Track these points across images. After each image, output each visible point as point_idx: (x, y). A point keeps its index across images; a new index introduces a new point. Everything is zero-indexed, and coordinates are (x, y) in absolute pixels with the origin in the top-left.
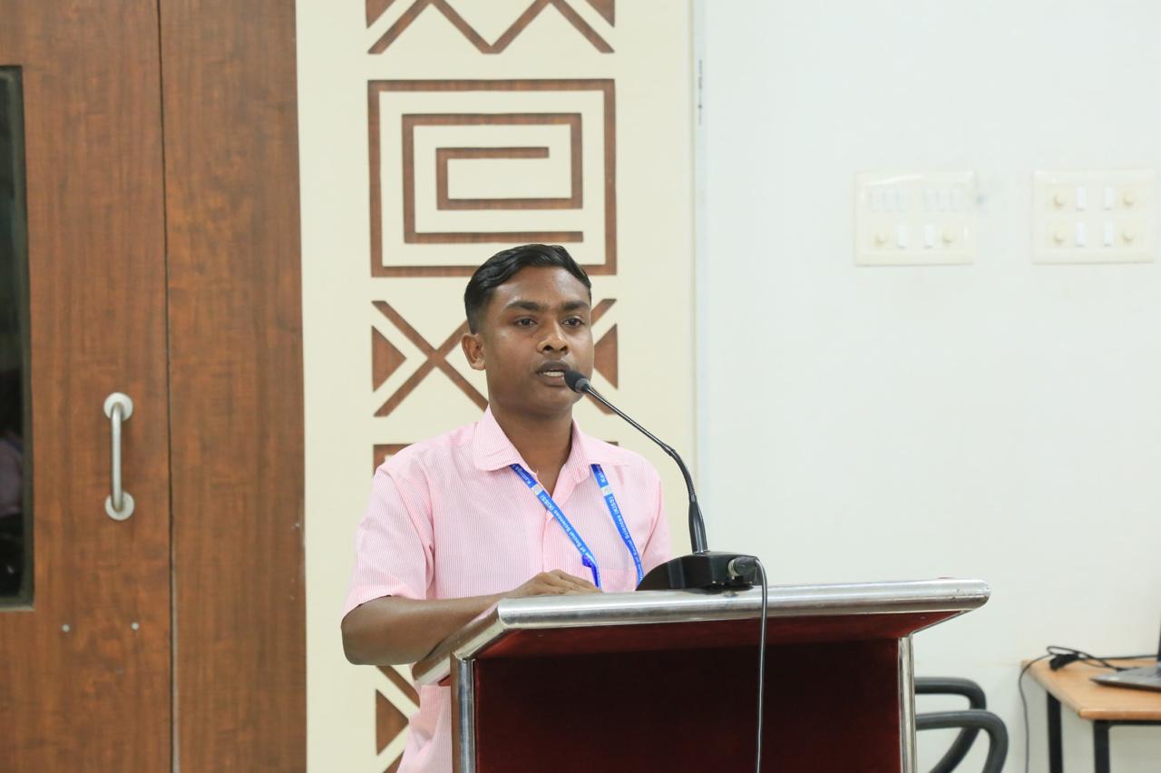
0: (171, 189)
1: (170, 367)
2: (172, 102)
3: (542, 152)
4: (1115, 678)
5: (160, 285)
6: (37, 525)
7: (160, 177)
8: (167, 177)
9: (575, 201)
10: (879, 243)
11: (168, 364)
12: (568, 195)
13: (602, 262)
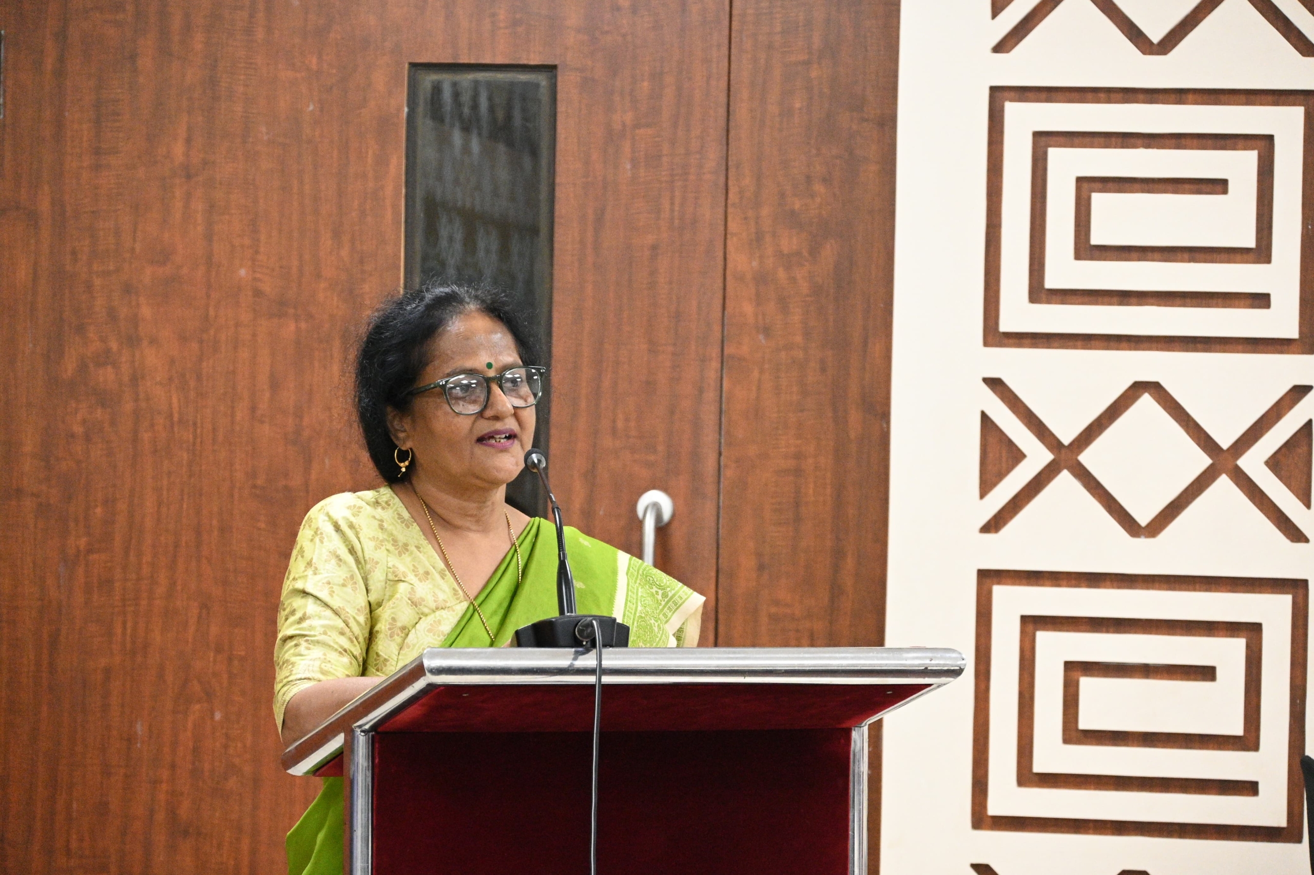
0: (733, 226)
1: (722, 458)
2: (742, 112)
3: (1219, 186)
5: (715, 352)
7: (721, 210)
8: (730, 210)
9: (1261, 252)
11: (720, 454)
12: (1251, 243)
13: (1295, 335)
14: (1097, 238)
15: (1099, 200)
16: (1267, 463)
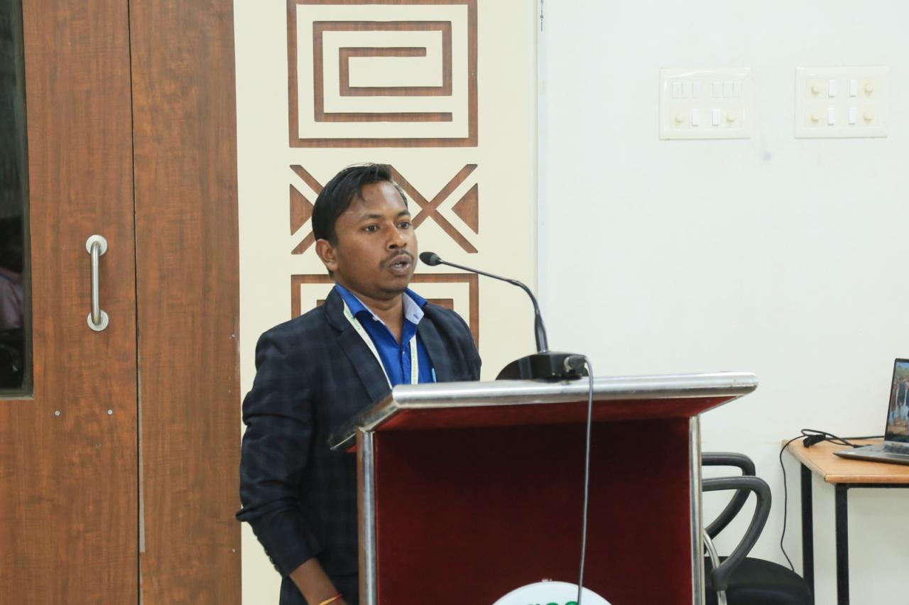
0: (136, 78)
1: (136, 215)
2: (137, 10)
3: (420, 51)
4: (852, 452)
5: (129, 153)
6: (35, 334)
8: (133, 69)
9: (446, 89)
10: (678, 122)
11: (134, 213)
12: (441, 85)
13: (467, 136)
14: (353, 83)
15: (353, 61)
16: (453, 209)
